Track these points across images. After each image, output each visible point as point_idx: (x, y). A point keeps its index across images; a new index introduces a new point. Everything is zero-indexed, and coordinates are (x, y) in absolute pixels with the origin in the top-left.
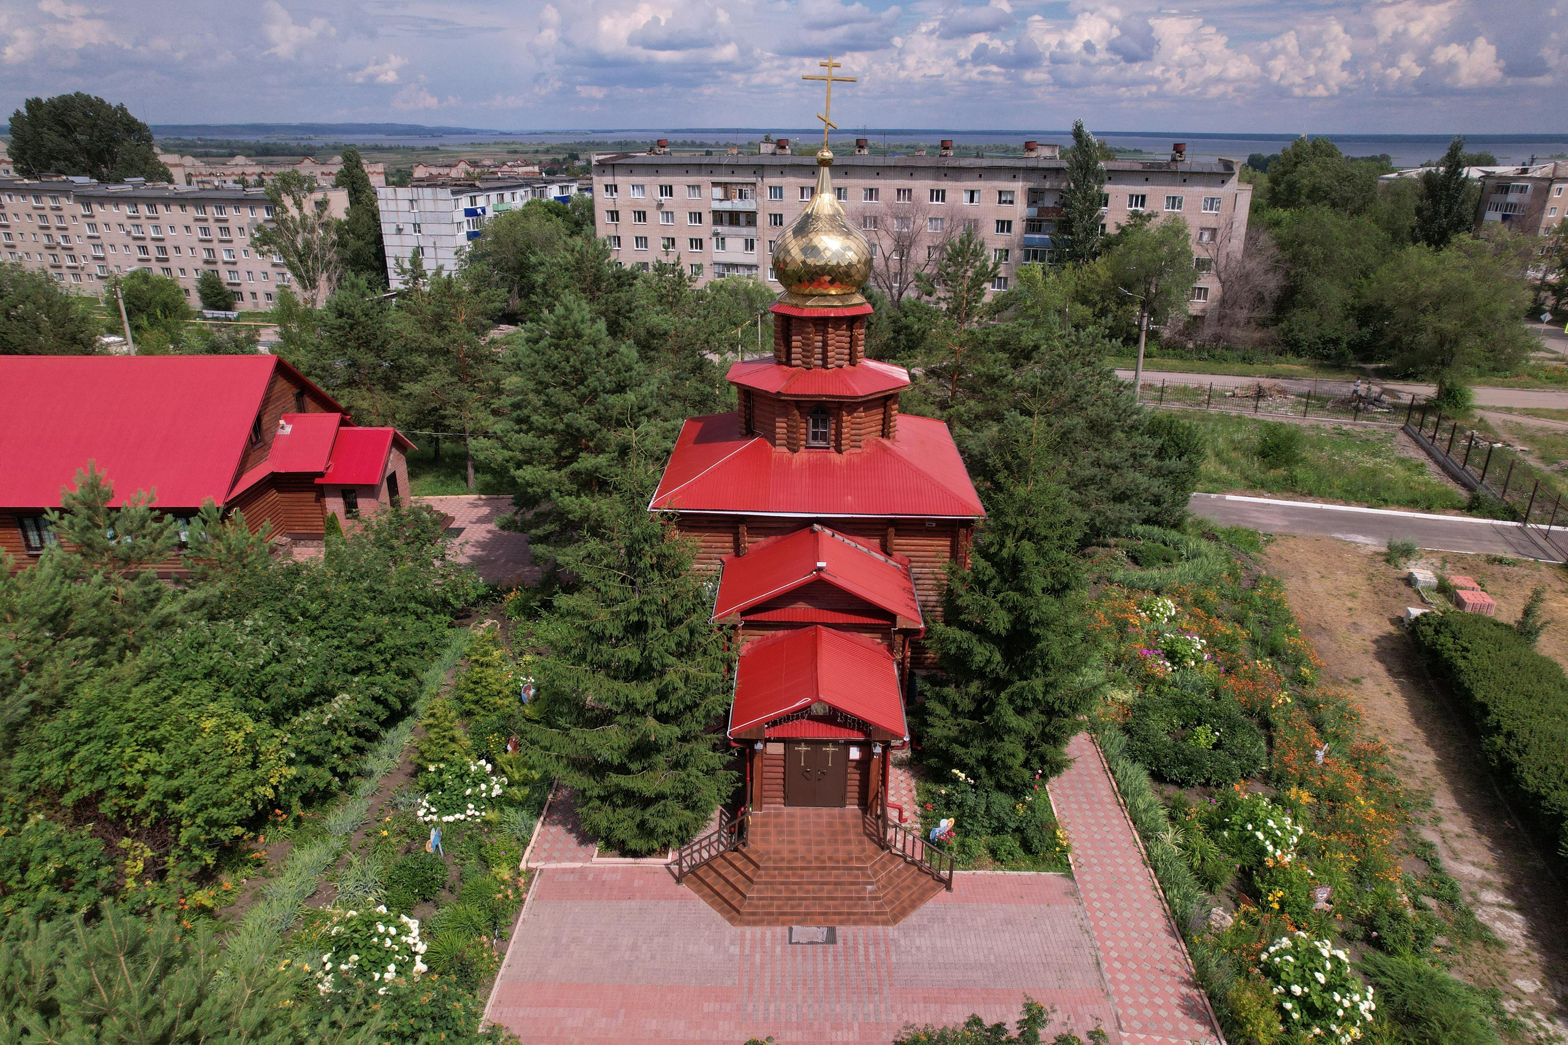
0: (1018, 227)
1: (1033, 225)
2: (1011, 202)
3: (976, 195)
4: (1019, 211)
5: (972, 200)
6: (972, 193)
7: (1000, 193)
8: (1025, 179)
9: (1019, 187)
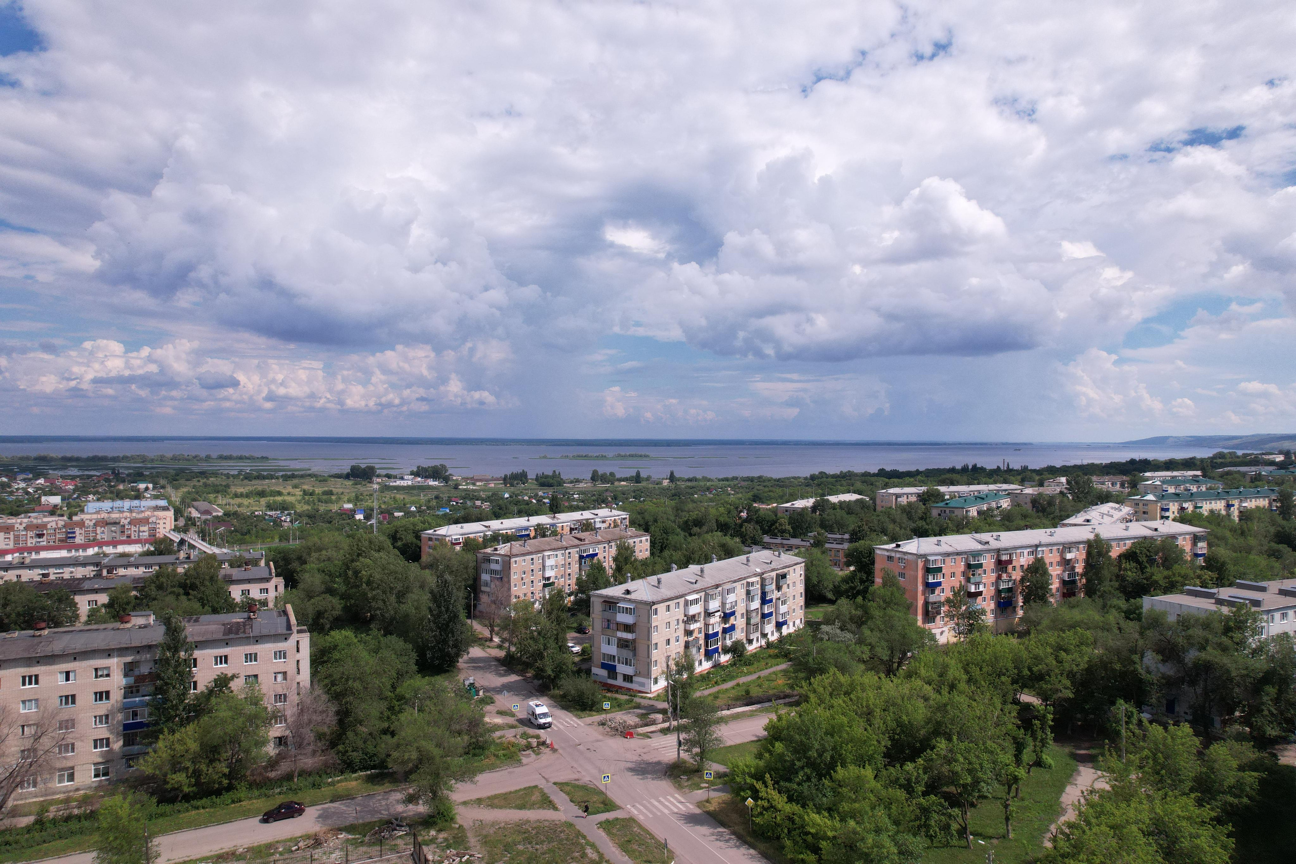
0: (117, 696)
1: (130, 691)
2: (108, 675)
3: (72, 675)
4: (117, 682)
5: (67, 679)
6: (68, 674)
7: (96, 670)
8: (119, 656)
9: (115, 663)
